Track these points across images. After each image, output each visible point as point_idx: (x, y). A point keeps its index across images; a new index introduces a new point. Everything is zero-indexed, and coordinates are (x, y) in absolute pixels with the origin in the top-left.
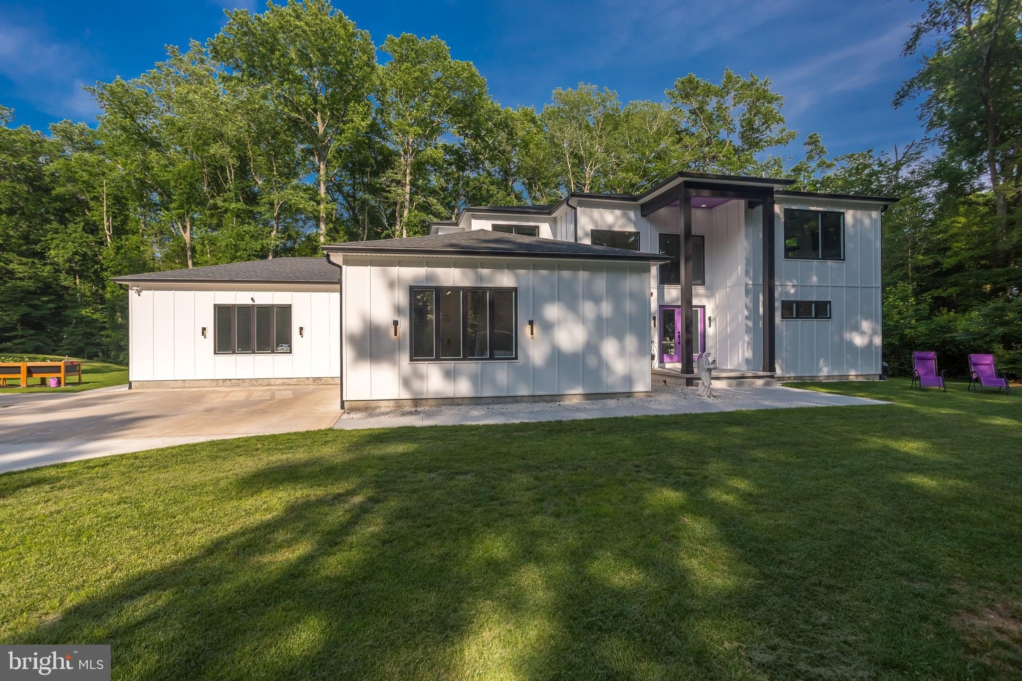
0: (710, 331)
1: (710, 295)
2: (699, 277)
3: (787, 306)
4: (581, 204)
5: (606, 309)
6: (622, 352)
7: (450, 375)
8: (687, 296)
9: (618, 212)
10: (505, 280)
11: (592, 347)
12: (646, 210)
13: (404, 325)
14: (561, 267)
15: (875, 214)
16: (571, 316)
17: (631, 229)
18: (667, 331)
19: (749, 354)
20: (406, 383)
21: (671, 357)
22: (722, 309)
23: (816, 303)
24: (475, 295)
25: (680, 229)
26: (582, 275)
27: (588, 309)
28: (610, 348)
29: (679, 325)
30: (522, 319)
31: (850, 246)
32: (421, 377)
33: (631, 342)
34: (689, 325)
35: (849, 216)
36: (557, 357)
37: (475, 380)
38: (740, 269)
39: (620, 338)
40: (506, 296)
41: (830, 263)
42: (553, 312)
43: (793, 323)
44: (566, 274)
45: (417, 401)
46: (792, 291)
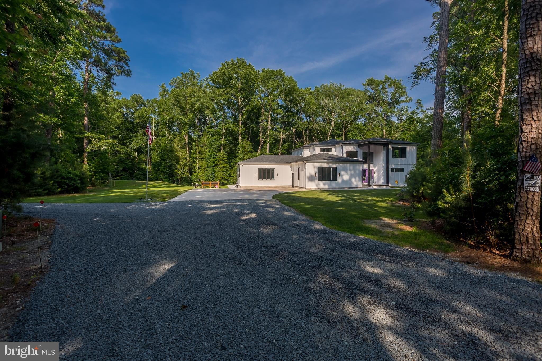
0: (375, 175)
1: (374, 167)
2: (372, 162)
3: (393, 170)
4: (344, 145)
5: (353, 172)
6: (356, 181)
7: (324, 184)
8: (369, 166)
9: (352, 147)
10: (334, 166)
11: (350, 179)
12: (360, 146)
13: (317, 175)
14: (345, 163)
15: (415, 148)
16: (346, 174)
17: (355, 151)
18: (364, 175)
19: (383, 181)
20: (317, 185)
21: (365, 181)
22: (378, 170)
23: (400, 169)
24: (329, 168)
25: (367, 150)
26: (348, 165)
27: (349, 172)
28: (353, 180)
29: (367, 174)
30: (338, 173)
31: (408, 155)
32: (319, 184)
33: (357, 179)
34: (370, 174)
35: (408, 148)
36: (343, 181)
37: (329, 185)
38: (382, 162)
39: (355, 178)
40: (334, 169)
41: (403, 159)
42: (343, 173)
43: (394, 173)
44: (345, 164)
45: (318, 188)
46: (394, 166)
